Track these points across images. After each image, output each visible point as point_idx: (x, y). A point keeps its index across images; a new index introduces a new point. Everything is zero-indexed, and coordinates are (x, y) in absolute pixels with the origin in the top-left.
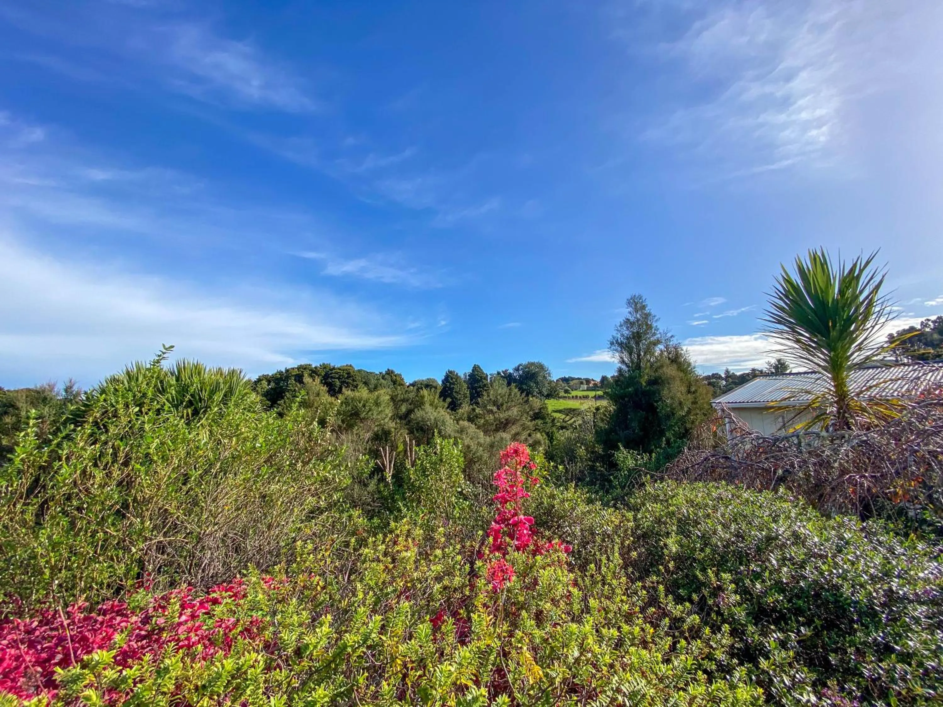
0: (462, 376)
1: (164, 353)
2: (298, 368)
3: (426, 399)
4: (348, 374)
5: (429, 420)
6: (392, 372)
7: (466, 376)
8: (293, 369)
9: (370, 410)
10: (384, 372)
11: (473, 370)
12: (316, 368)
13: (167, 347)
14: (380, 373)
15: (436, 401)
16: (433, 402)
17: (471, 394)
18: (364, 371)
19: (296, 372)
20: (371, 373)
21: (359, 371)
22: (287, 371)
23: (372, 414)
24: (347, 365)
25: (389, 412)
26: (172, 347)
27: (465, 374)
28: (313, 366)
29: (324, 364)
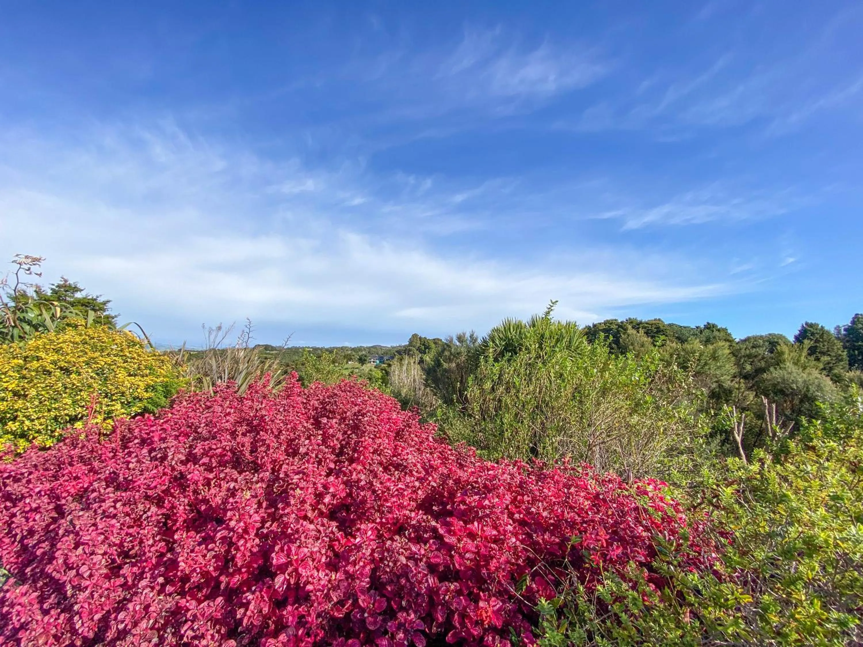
0: (832, 331)
1: (552, 306)
2: (605, 323)
3: (786, 356)
4: (658, 328)
5: (797, 382)
6: (714, 326)
7: (839, 332)
8: (600, 324)
9: (706, 364)
10: (702, 326)
11: (853, 322)
12: (622, 322)
13: (553, 301)
14: (697, 327)
15: (803, 358)
16: (798, 361)
17: (850, 356)
18: (676, 326)
19: (603, 327)
20: (685, 327)
21: (670, 325)
22: (594, 326)
23: (709, 369)
24: (655, 320)
25: (731, 368)
26: (557, 301)
27: (838, 328)
28: (619, 321)
29: (630, 319)
